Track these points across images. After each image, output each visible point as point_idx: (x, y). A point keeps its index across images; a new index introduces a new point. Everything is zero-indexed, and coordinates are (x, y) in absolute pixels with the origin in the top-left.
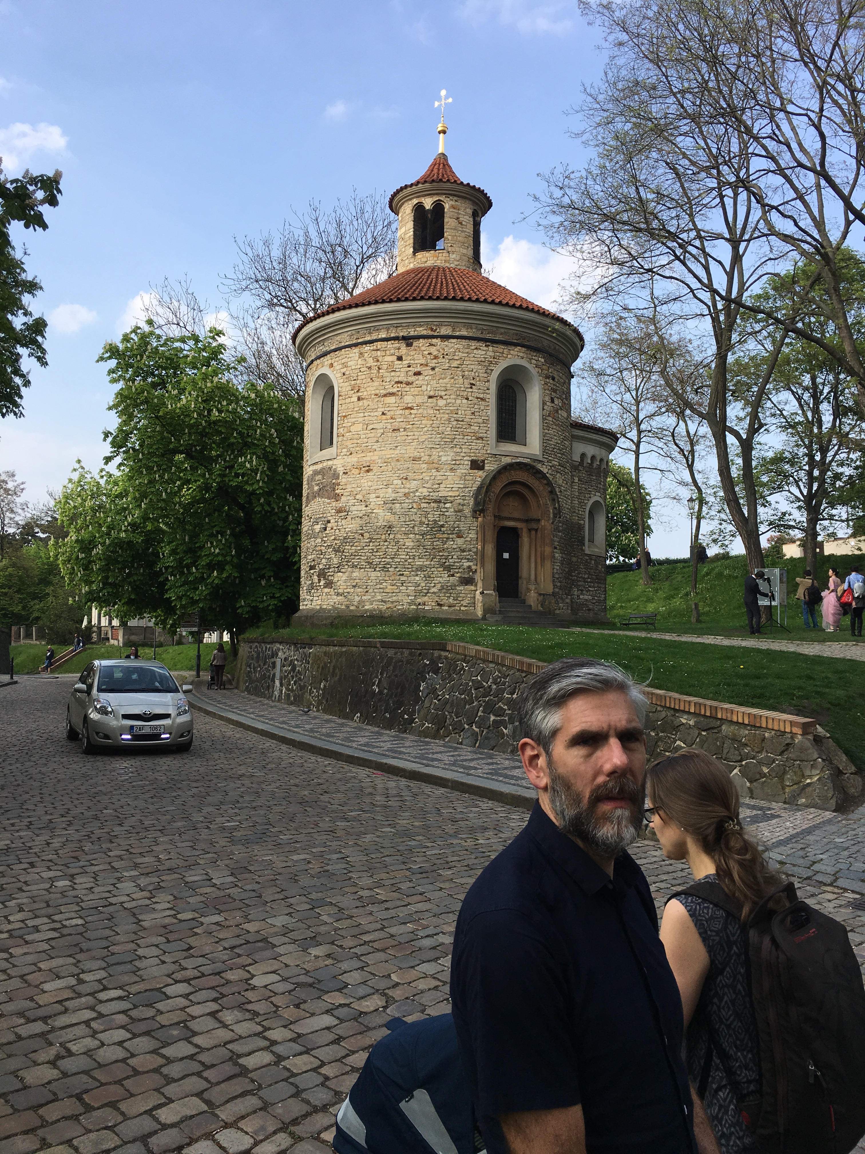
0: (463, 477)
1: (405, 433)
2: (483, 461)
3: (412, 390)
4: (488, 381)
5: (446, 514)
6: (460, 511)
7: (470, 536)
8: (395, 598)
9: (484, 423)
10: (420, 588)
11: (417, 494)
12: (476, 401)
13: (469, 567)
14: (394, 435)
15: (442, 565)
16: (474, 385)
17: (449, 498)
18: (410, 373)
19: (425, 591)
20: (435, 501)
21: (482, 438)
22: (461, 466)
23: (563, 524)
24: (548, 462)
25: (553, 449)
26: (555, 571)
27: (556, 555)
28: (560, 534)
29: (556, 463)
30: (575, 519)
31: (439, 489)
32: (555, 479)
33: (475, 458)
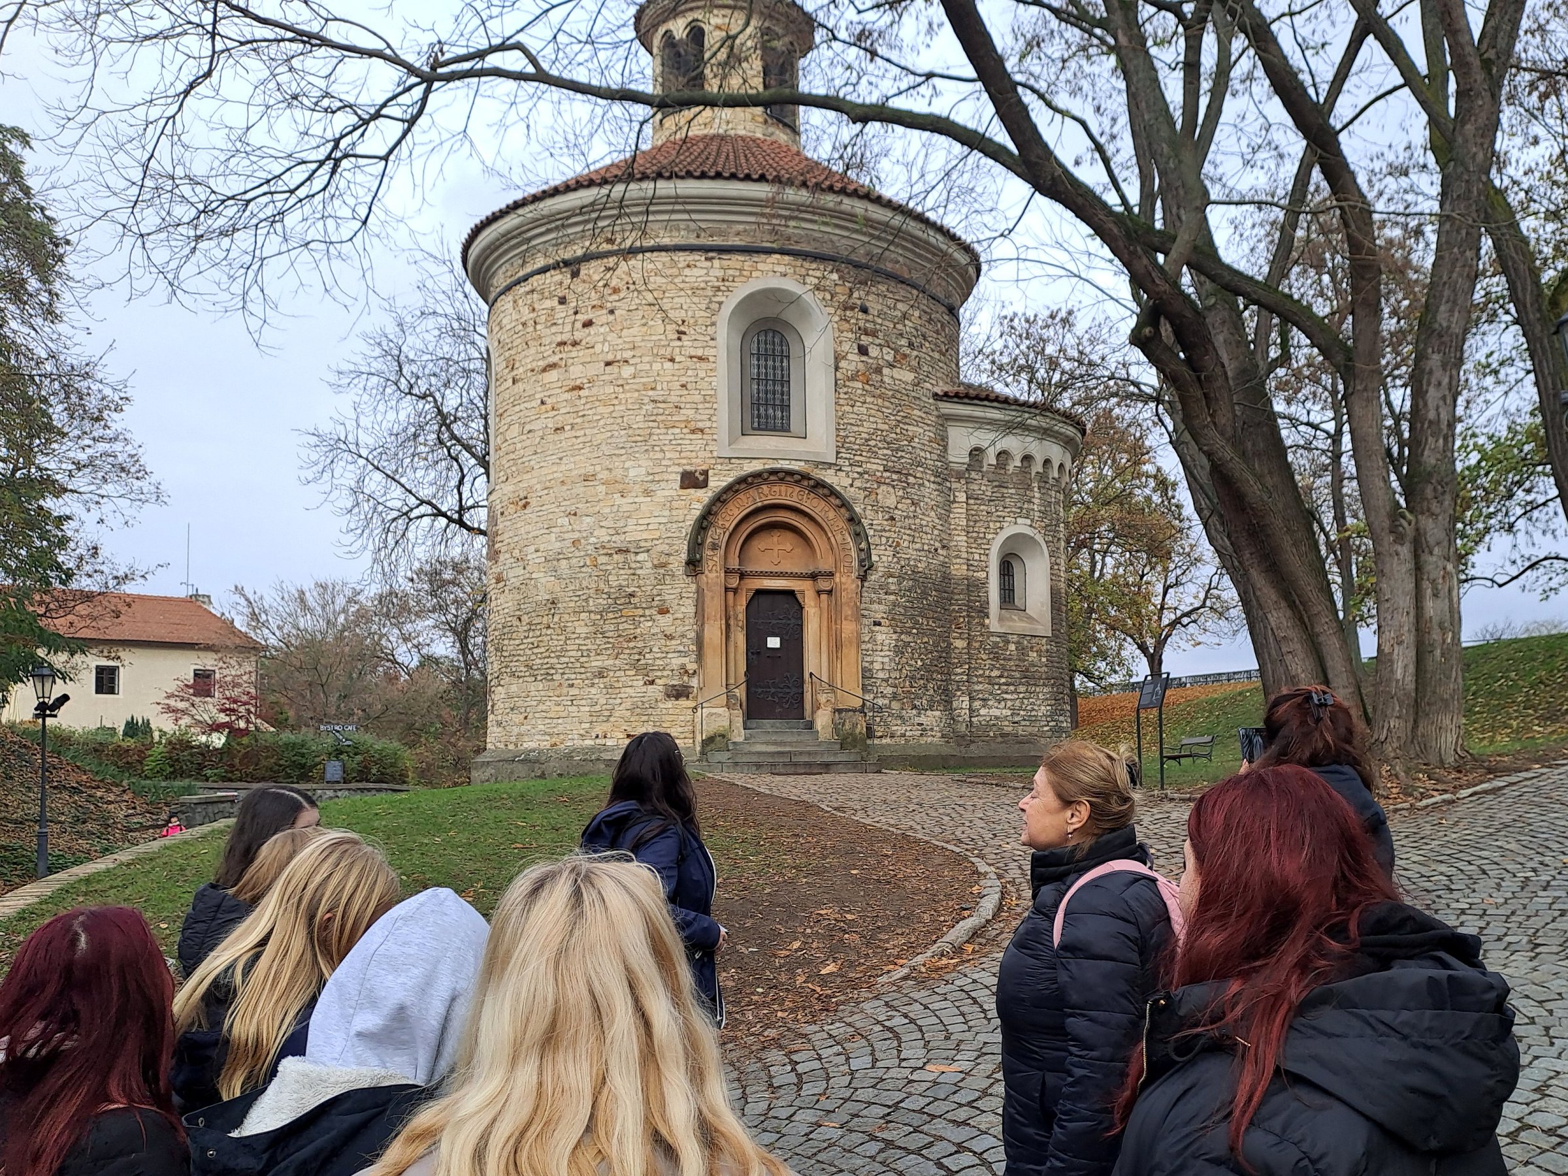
0: (669, 505)
1: (574, 433)
2: (705, 472)
3: (581, 353)
4: (713, 324)
5: (638, 572)
6: (663, 565)
7: (683, 609)
8: (560, 728)
9: (705, 402)
10: (598, 708)
11: (592, 540)
12: (689, 363)
13: (683, 666)
14: (556, 437)
15: (635, 665)
16: (684, 333)
17: (642, 544)
18: (579, 325)
19: (607, 713)
20: (620, 551)
21: (702, 431)
22: (663, 484)
23: (901, 579)
24: (851, 465)
25: (867, 440)
26: (877, 666)
27: (880, 637)
28: (892, 597)
29: (875, 466)
30: (958, 570)
31: (626, 529)
32: (873, 497)
33: (688, 468)
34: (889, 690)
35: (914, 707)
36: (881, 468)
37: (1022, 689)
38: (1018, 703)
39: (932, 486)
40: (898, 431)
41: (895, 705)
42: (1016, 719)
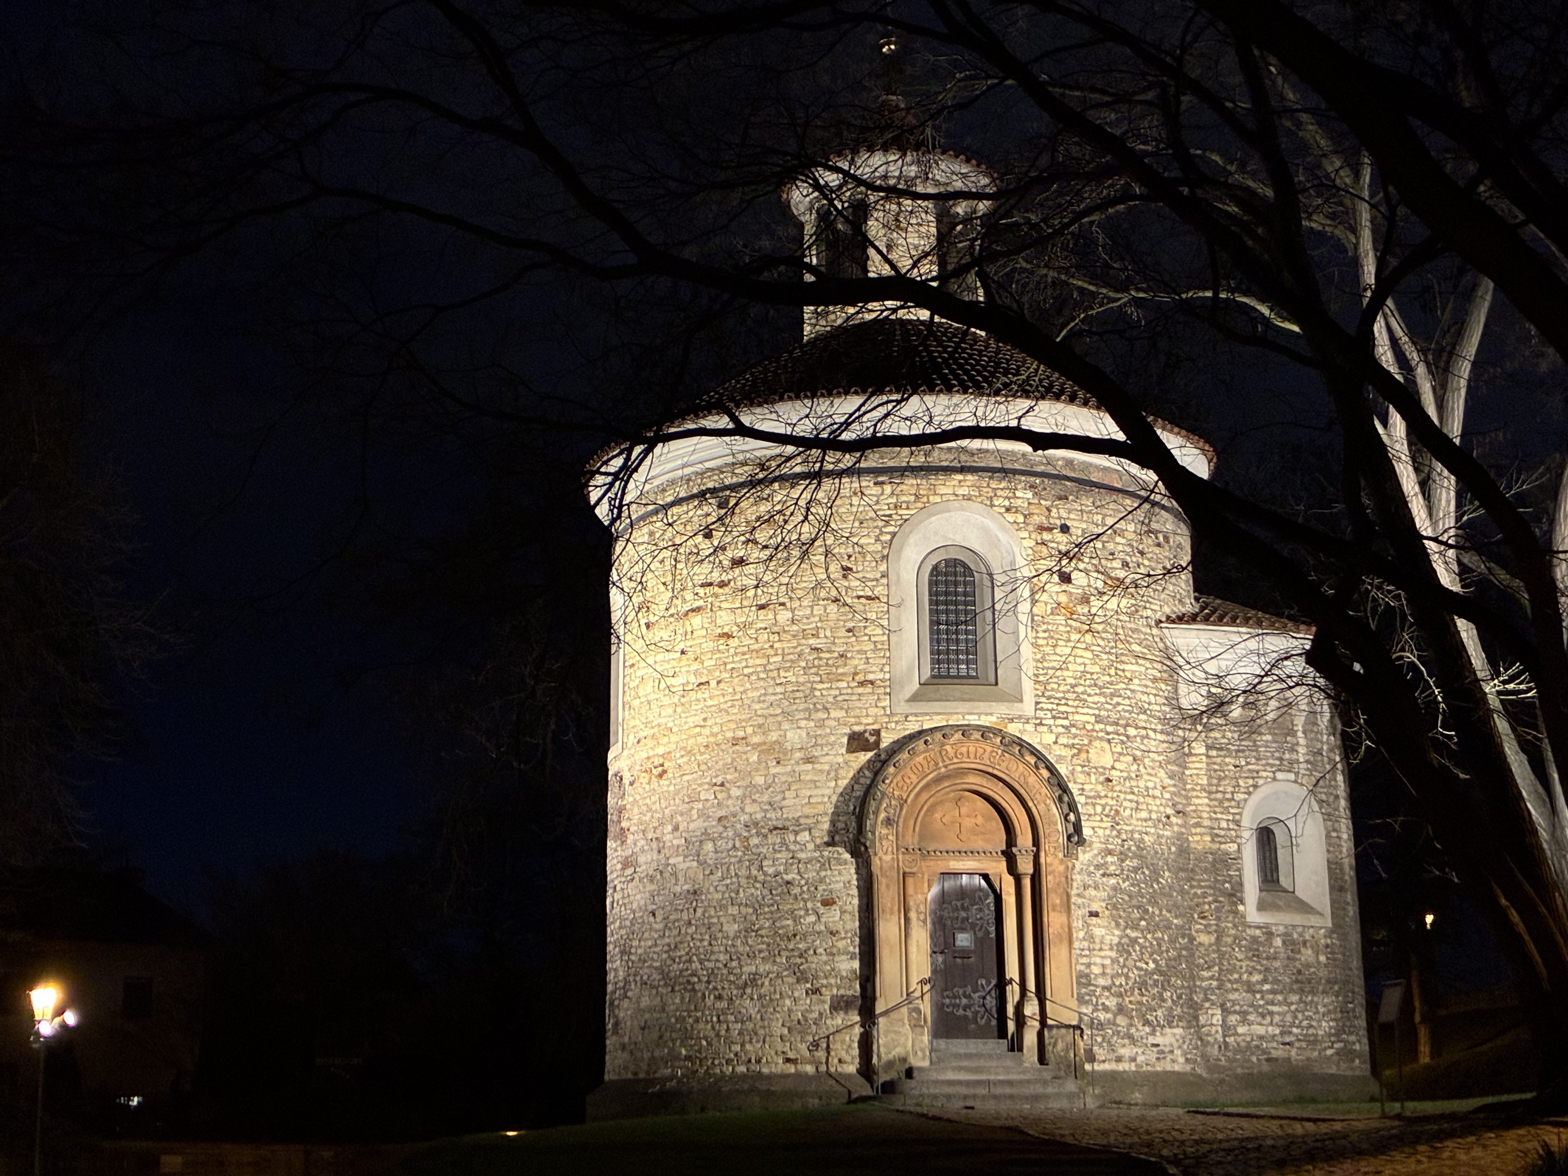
1: (720, 688)
2: (877, 733)
3: (729, 596)
4: (885, 557)
5: (800, 854)
7: (852, 900)
11: (743, 817)
12: (856, 604)
14: (699, 693)
15: (796, 971)
16: (850, 569)
17: (803, 821)
18: (726, 563)
20: (776, 830)
21: (872, 683)
22: (827, 749)
23: (1123, 856)
24: (1054, 717)
25: (1073, 686)
26: (1096, 970)
27: (1098, 932)
28: (1113, 881)
29: (1085, 717)
30: (1200, 841)
31: (784, 803)
32: (1084, 755)
33: (857, 728)
34: (1112, 1003)
35: (1147, 1023)
36: (1093, 719)
37: (1294, 998)
38: (1289, 1018)
39: (1160, 737)
40: (1112, 672)
41: (1121, 1021)
42: (1287, 1039)
